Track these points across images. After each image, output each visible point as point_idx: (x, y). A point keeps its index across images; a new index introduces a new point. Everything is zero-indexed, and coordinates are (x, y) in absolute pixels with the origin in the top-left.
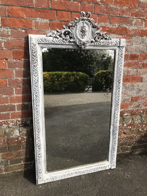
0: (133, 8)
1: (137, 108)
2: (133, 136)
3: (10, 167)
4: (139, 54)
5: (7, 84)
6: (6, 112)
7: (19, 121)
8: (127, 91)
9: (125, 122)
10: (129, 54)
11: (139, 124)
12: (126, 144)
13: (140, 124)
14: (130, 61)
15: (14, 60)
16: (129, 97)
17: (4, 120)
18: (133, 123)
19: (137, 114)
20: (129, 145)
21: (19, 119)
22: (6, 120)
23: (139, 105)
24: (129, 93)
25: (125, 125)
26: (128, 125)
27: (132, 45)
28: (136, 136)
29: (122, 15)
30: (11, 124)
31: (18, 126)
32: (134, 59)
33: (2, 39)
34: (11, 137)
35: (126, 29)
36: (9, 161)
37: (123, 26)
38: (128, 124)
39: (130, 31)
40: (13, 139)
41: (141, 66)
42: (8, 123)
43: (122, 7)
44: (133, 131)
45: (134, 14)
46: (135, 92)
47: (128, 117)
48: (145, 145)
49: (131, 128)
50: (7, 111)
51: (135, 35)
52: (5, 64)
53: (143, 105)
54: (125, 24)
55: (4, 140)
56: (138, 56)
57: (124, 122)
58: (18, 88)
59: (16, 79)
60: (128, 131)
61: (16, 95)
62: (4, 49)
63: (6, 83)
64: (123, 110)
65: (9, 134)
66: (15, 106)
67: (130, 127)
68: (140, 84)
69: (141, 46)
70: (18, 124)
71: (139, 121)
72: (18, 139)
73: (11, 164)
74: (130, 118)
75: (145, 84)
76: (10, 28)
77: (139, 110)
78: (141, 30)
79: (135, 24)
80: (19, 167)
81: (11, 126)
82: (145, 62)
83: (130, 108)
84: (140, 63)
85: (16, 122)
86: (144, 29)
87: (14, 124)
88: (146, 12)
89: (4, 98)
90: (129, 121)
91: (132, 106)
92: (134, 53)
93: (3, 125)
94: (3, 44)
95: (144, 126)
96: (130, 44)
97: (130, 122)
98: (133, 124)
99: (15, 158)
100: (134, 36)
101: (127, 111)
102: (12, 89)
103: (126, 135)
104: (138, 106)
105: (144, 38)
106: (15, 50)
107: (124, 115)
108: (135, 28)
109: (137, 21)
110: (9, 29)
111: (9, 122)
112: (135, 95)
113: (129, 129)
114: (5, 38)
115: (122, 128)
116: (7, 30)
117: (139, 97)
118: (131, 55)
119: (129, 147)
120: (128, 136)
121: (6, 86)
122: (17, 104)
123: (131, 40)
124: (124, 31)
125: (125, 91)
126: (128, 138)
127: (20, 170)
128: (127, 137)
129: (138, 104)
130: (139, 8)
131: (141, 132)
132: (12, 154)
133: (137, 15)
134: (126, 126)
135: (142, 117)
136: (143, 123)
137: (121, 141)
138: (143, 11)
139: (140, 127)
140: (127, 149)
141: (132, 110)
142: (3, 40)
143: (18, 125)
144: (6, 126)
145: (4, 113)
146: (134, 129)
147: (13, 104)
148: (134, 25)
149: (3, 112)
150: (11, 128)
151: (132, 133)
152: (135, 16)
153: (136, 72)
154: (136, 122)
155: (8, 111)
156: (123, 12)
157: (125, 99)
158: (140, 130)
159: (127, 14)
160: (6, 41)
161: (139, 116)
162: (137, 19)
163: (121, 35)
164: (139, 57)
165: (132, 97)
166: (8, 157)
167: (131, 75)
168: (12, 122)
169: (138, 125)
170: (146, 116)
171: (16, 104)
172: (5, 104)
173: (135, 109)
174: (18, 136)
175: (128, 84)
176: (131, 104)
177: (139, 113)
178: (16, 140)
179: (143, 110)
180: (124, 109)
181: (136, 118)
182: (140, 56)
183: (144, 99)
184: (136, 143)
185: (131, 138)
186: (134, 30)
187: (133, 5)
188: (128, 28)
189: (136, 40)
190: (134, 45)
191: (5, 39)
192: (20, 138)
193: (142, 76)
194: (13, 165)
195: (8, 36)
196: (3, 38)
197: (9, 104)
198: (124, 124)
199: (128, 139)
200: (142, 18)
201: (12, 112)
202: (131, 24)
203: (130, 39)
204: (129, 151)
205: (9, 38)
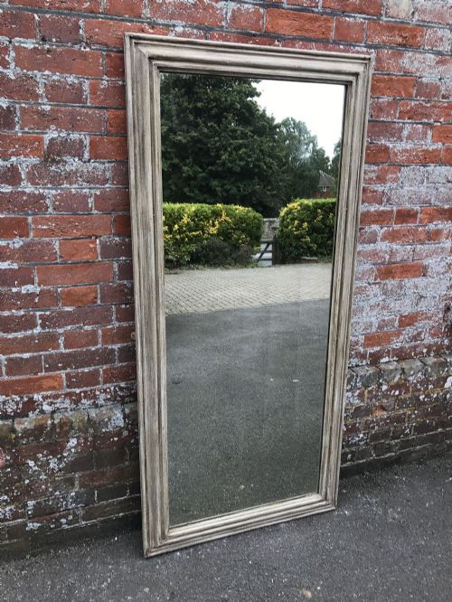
0: (403, 99)
1: (413, 343)
2: (404, 414)
3: (97, 507)
4: (417, 208)
5: (96, 298)
6: (92, 368)
7: (121, 389)
8: (388, 301)
9: (385, 380)
10: (395, 209)
11: (418, 382)
12: (385, 435)
13: (421, 383)
14: (397, 227)
15: (117, 239)
16: (393, 317)
17: (85, 389)
18: (405, 380)
19: (412, 358)
20: (393, 438)
21: (123, 385)
22: (89, 389)
23: (419, 334)
24: (392, 305)
25: (384, 388)
26: (392, 388)
27: (402, 188)
28: (411, 415)
29: (378, 116)
30: (103, 396)
31: (118, 401)
32: (407, 222)
33: (90, 188)
34: (104, 430)
35: (387, 149)
36: (96, 492)
37: (380, 143)
38: (392, 383)
39: (396, 155)
40: (108, 435)
41: (422, 237)
42: (95, 395)
43: (378, 98)
44: (404, 401)
45: (407, 112)
46: (407, 301)
47: (391, 367)
48: (433, 435)
49: (400, 394)
50: (95, 365)
51: (408, 163)
52: (95, 248)
53: (427, 334)
54: (384, 136)
55: (86, 439)
56: (417, 213)
57: (381, 381)
58: (124, 306)
59: (120, 285)
60: (392, 401)
61: (117, 324)
62: (95, 212)
63: (94, 295)
64: (379, 348)
65: (99, 424)
66: (113, 350)
67: (397, 393)
68: (420, 281)
69: (423, 189)
70: (120, 396)
71: (419, 375)
72: (119, 434)
73: (100, 499)
74: (396, 369)
75: (433, 280)
76: (109, 162)
77: (418, 346)
78: (423, 151)
79: (409, 138)
80: (119, 507)
81: (101, 402)
82: (432, 227)
83: (396, 344)
84: (420, 229)
85: (115, 391)
86: (430, 149)
87: (109, 396)
88: (434, 106)
89: (87, 333)
90: (394, 377)
91: (402, 337)
92: (408, 206)
93: (83, 401)
94: (91, 200)
95: (431, 387)
96: (395, 184)
97: (396, 379)
98: (404, 385)
99: (112, 483)
100: (407, 166)
101: (389, 351)
102: (109, 310)
103: (385, 413)
104: (415, 338)
105: (428, 168)
106: (120, 213)
107: (382, 361)
108: (408, 147)
109: (414, 129)
110: (107, 165)
111: (97, 393)
112: (407, 310)
113: (394, 396)
114: (97, 186)
115: (376, 396)
116: (102, 167)
117: (417, 313)
118: (398, 212)
119: (393, 442)
120: (392, 414)
121: (96, 302)
122: (119, 345)
123: (399, 175)
124: (383, 155)
125: (384, 300)
126: (392, 420)
127: (121, 514)
128: (388, 418)
129: (415, 333)
130: (418, 98)
131: (424, 403)
132: (103, 474)
133: (412, 115)
134: (387, 390)
135: (425, 365)
136: (429, 381)
137: (373, 428)
138: (429, 105)
139: (420, 390)
140: (389, 449)
141: (401, 348)
142: (93, 192)
143: (118, 398)
144: (89, 402)
145: (86, 370)
146: (407, 396)
147: (110, 347)
148: (405, 140)
149: (84, 367)
150: (101, 406)
151: (401, 408)
152: (409, 119)
153: (411, 253)
154: (411, 378)
155: (98, 365)
156: (381, 110)
157: (384, 321)
158: (421, 397)
159: (388, 114)
160: (98, 193)
161: (419, 364)
162: (413, 124)
163: (374, 164)
164: (419, 215)
165: (402, 316)
166: (93, 481)
167: (398, 259)
168: (105, 391)
169: (416, 386)
170: (435, 363)
171: (116, 347)
172: (90, 348)
173: (407, 346)
174: (121, 428)
175: (391, 283)
176: (398, 334)
177: (420, 354)
178: (116, 439)
179: (429, 347)
180: (380, 345)
181: (411, 369)
182: (421, 212)
183: (430, 318)
184: (410, 431)
185: (400, 419)
186: (407, 151)
187: (403, 92)
188: (391, 146)
189: (412, 175)
190: (405, 188)
191: (97, 188)
192: (125, 433)
193: (425, 262)
194: (105, 502)
195: (106, 181)
196: (92, 186)
197: (99, 346)
198: (381, 384)
199: (392, 422)
200: (426, 121)
201: (105, 367)
202: (400, 139)
203: (396, 173)
204: (393, 454)
205: (107, 185)
